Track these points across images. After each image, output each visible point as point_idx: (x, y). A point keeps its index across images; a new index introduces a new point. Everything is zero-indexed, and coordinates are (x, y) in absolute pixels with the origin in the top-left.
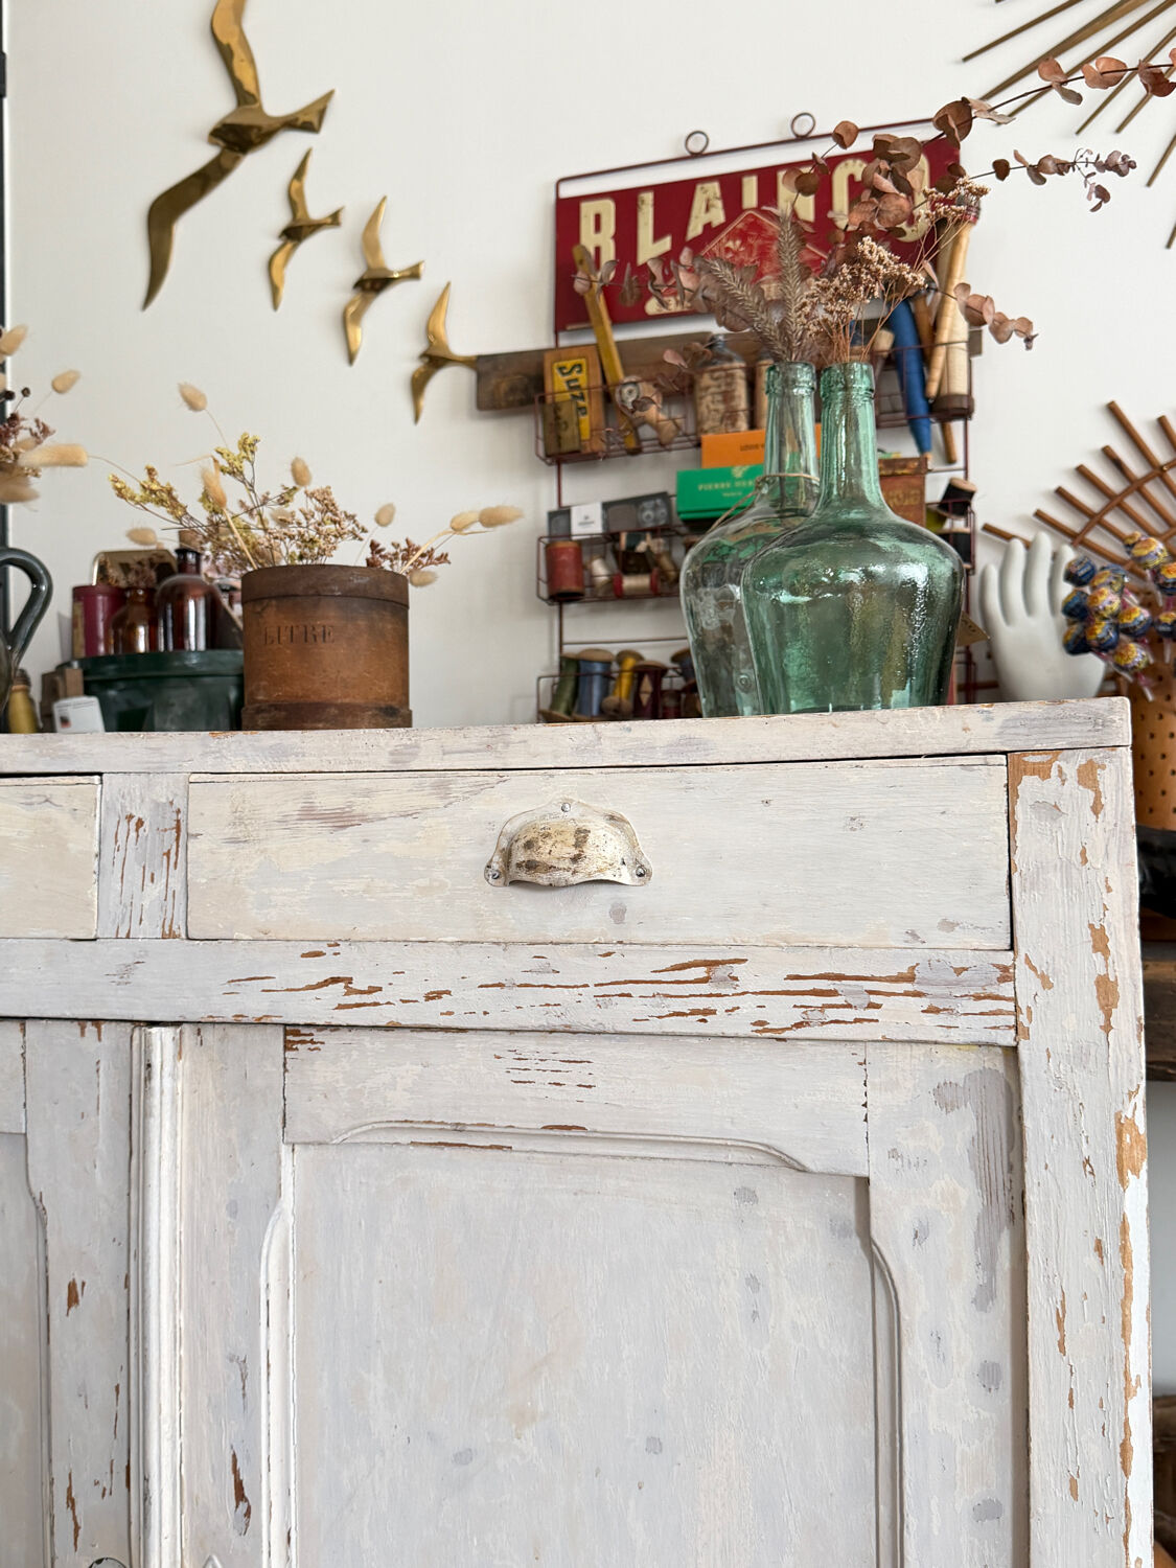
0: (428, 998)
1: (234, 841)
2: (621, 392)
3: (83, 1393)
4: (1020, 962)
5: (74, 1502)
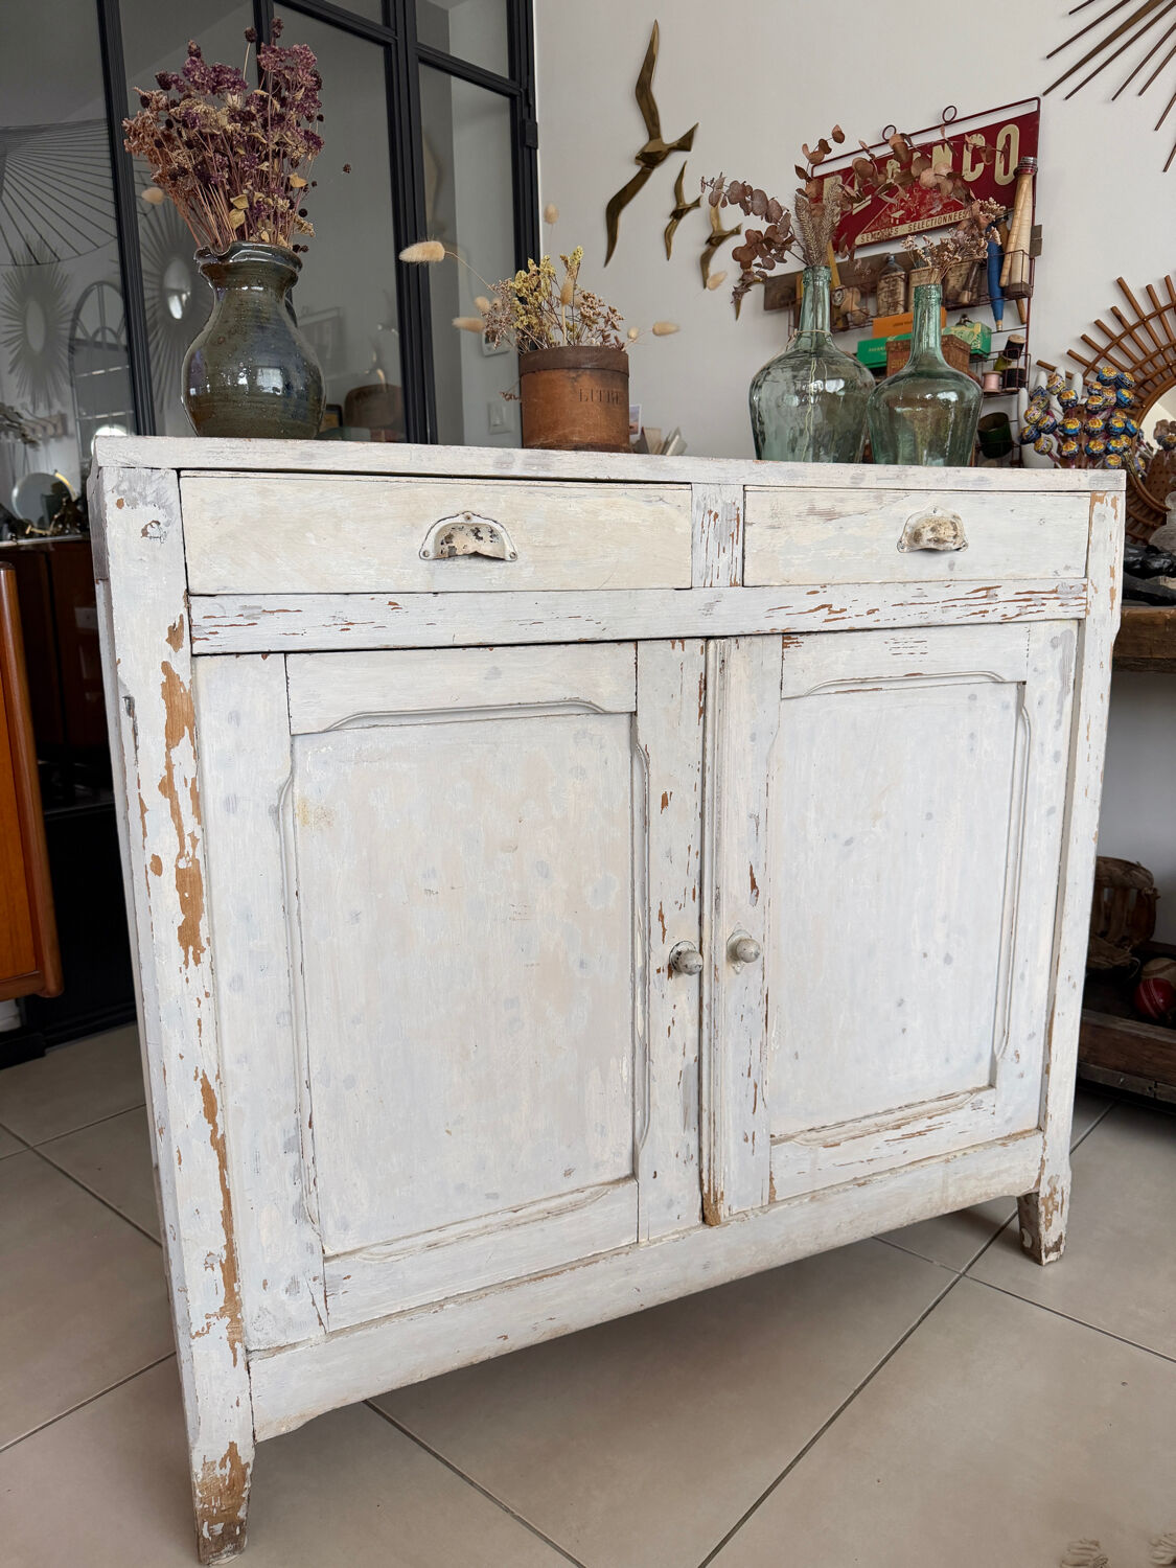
0: (869, 613)
1: (773, 527)
3: (669, 855)
4: (1089, 582)
5: (663, 917)
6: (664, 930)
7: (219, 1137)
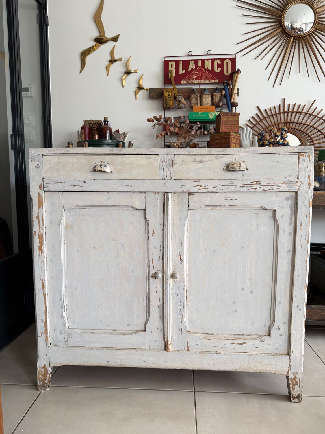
0: (213, 188)
1: (183, 165)
2: (178, 97)
3: (155, 247)
4: (299, 180)
5: (153, 263)
6: (154, 267)
7: (45, 293)
